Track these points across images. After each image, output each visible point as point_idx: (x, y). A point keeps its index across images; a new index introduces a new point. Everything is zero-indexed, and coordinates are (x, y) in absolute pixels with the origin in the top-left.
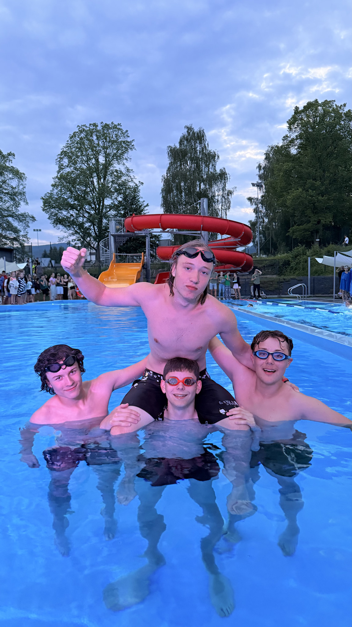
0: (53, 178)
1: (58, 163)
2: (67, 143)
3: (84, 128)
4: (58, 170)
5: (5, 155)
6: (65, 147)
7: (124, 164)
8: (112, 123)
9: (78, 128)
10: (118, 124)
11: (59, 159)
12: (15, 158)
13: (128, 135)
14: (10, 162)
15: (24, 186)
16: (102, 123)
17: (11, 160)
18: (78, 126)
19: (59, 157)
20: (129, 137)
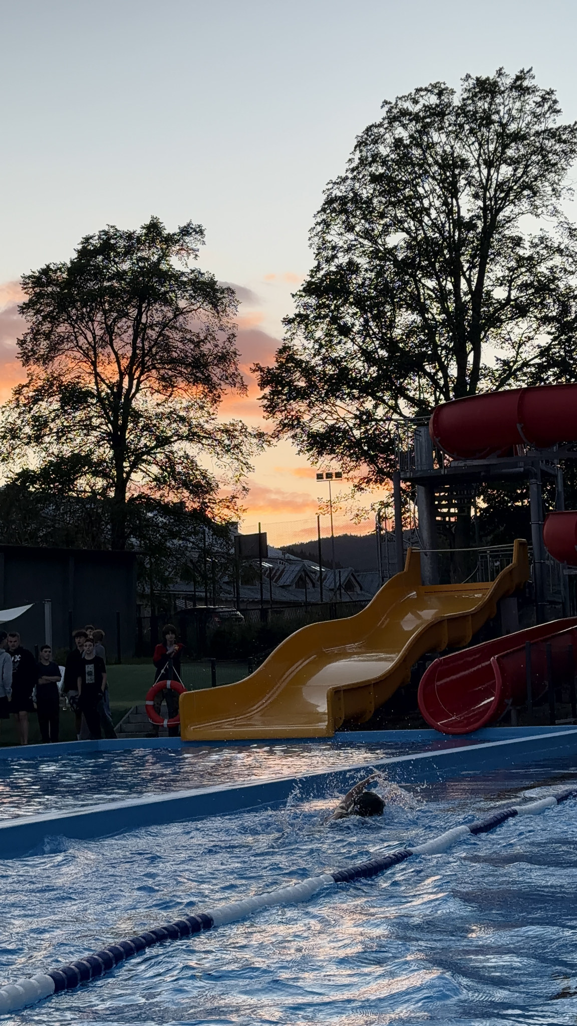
0: (293, 296)
1: (316, 239)
2: (347, 166)
3: (408, 105)
4: (316, 263)
5: (174, 234)
6: (335, 183)
7: (555, 212)
8: (500, 73)
9: (386, 108)
10: (522, 71)
11: (319, 228)
12: (204, 243)
13: (558, 107)
14: (192, 256)
15: (230, 332)
16: (468, 77)
17: (194, 250)
18: (386, 102)
19: (319, 220)
20: (559, 111)
